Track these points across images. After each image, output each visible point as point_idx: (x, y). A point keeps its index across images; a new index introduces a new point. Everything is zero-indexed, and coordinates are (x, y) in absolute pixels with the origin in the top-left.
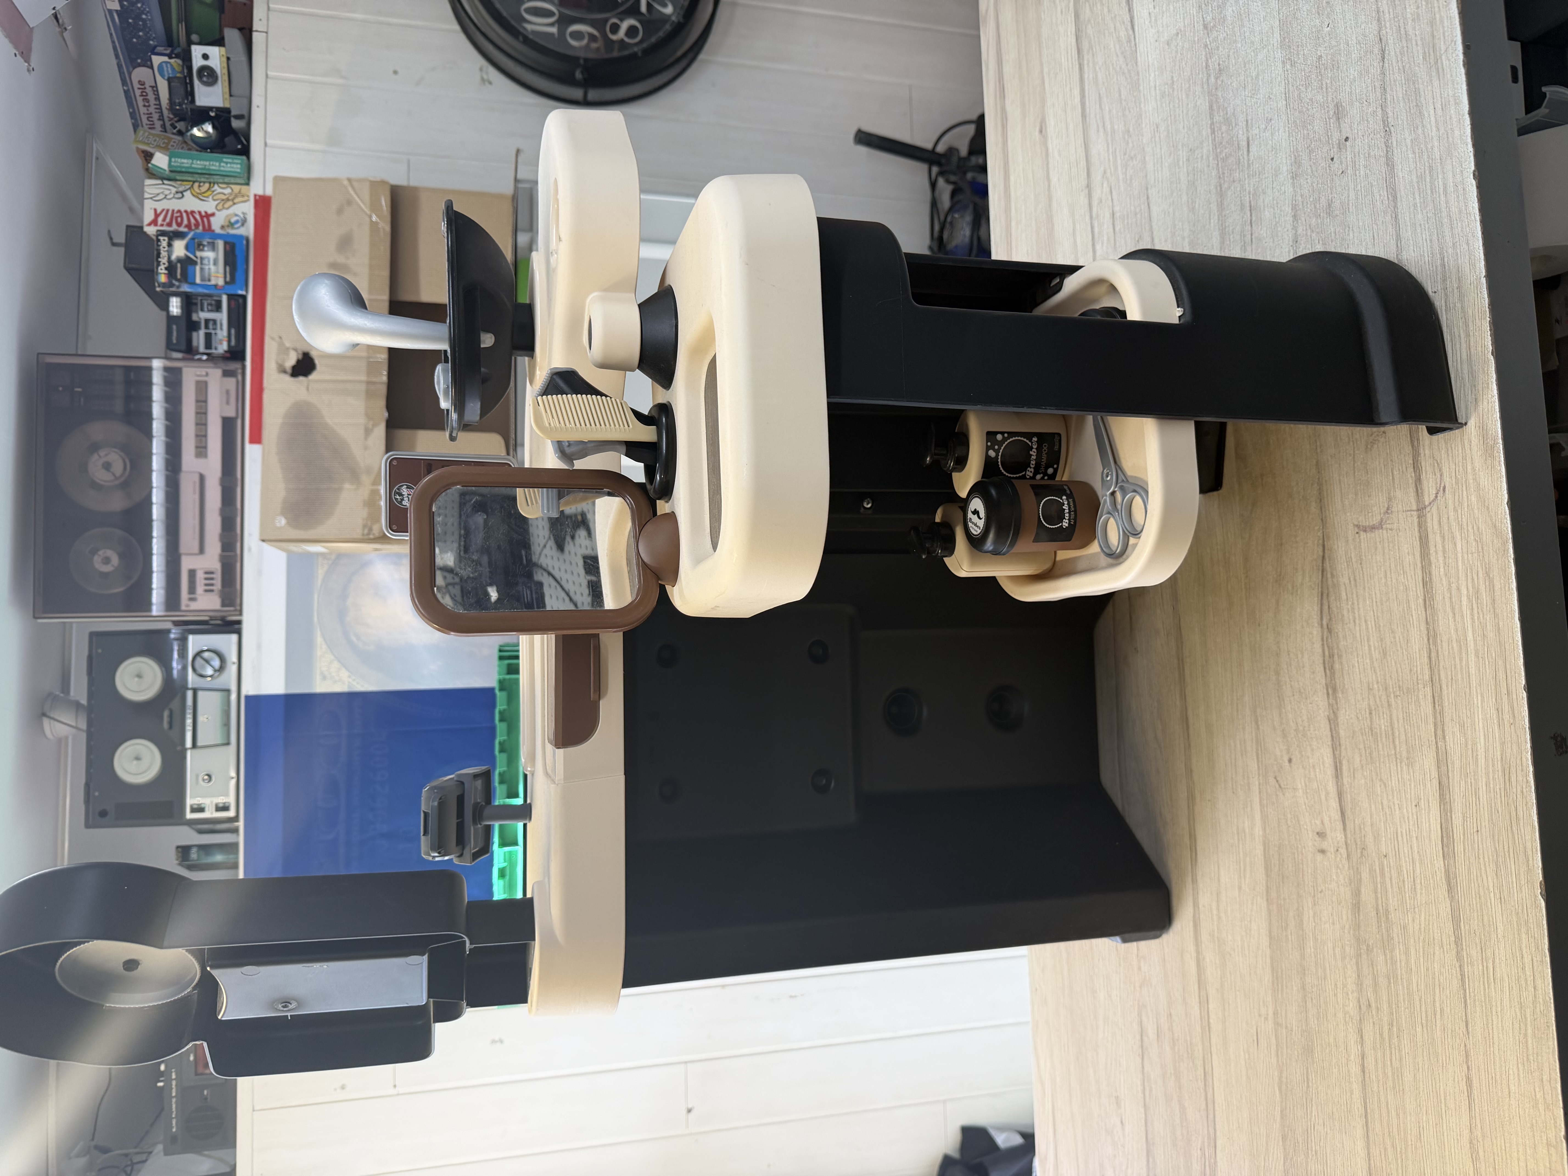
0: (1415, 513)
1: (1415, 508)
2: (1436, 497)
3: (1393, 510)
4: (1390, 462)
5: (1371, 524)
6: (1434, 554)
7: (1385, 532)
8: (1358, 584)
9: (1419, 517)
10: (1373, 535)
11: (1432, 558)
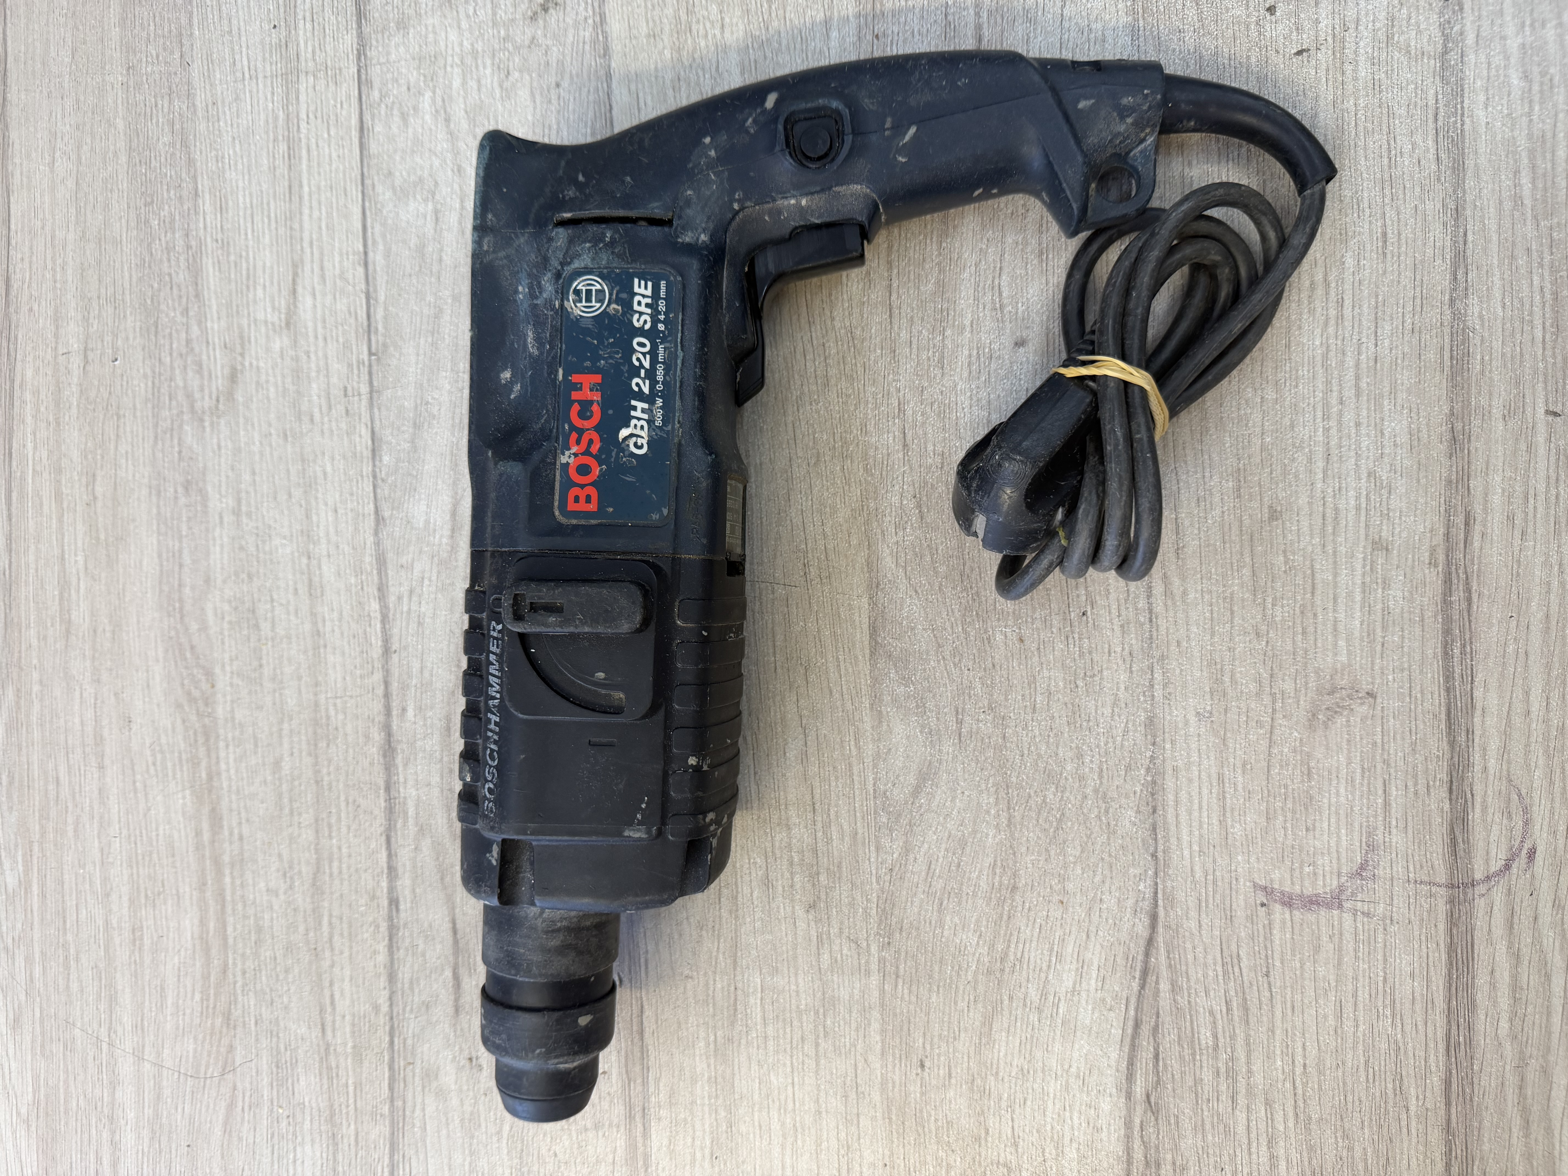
0: (1442, 891)
1: (1442, 877)
2: (1507, 867)
3: (1380, 872)
4: (1379, 766)
5: (1309, 891)
6: (1486, 988)
7: (1347, 917)
8: (1252, 1020)
9: (1451, 901)
10: (1311, 917)
11: (1479, 995)
